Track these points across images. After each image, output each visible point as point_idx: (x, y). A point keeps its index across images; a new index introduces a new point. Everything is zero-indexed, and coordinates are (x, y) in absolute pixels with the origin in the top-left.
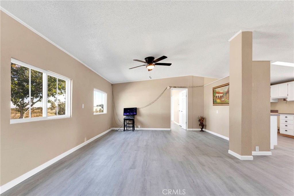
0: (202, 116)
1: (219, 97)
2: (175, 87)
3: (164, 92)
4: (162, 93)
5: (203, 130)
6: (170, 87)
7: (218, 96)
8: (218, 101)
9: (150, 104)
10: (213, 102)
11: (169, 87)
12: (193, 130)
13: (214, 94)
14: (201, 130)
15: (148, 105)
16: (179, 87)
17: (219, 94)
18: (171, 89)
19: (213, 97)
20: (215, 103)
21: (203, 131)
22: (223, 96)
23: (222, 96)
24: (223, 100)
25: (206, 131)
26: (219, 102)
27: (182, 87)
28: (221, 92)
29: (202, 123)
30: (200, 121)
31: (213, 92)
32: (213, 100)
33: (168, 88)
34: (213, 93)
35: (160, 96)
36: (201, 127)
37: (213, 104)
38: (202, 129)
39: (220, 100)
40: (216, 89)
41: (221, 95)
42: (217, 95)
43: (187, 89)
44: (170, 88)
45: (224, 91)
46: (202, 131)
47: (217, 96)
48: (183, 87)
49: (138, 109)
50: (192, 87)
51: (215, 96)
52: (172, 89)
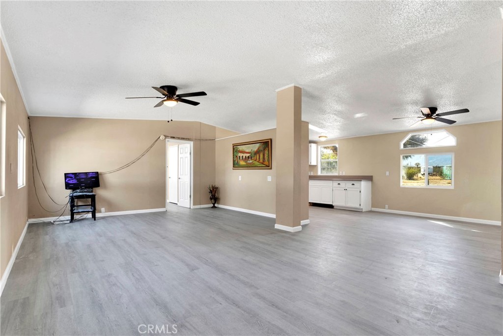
0: (214, 185)
1: (244, 157)
2: (174, 138)
3: (154, 144)
4: (151, 147)
5: (216, 205)
6: (166, 137)
7: (242, 157)
8: (242, 163)
9: (128, 165)
10: (234, 164)
11: (164, 137)
12: (202, 207)
13: (235, 154)
14: (212, 205)
15: (122, 168)
16: (179, 138)
17: (243, 153)
18: (167, 139)
19: (234, 157)
20: (237, 166)
21: (216, 207)
22: (250, 157)
23: (248, 157)
24: (251, 162)
25: (220, 206)
26: (244, 165)
27: (184, 139)
28: (247, 151)
29: (214, 195)
30: (211, 193)
31: (234, 150)
32: (234, 161)
33: (162, 137)
34: (233, 152)
35: (147, 151)
36: (213, 201)
37: (234, 167)
38: (214, 204)
39: (246, 162)
40: (238, 147)
41: (249, 155)
42: (241, 155)
43: (192, 143)
44: (165, 139)
45: (252, 150)
46: (214, 207)
47: (240, 157)
48: (186, 139)
49: (101, 174)
50: (200, 140)
51: (236, 156)
52: (168, 141)
